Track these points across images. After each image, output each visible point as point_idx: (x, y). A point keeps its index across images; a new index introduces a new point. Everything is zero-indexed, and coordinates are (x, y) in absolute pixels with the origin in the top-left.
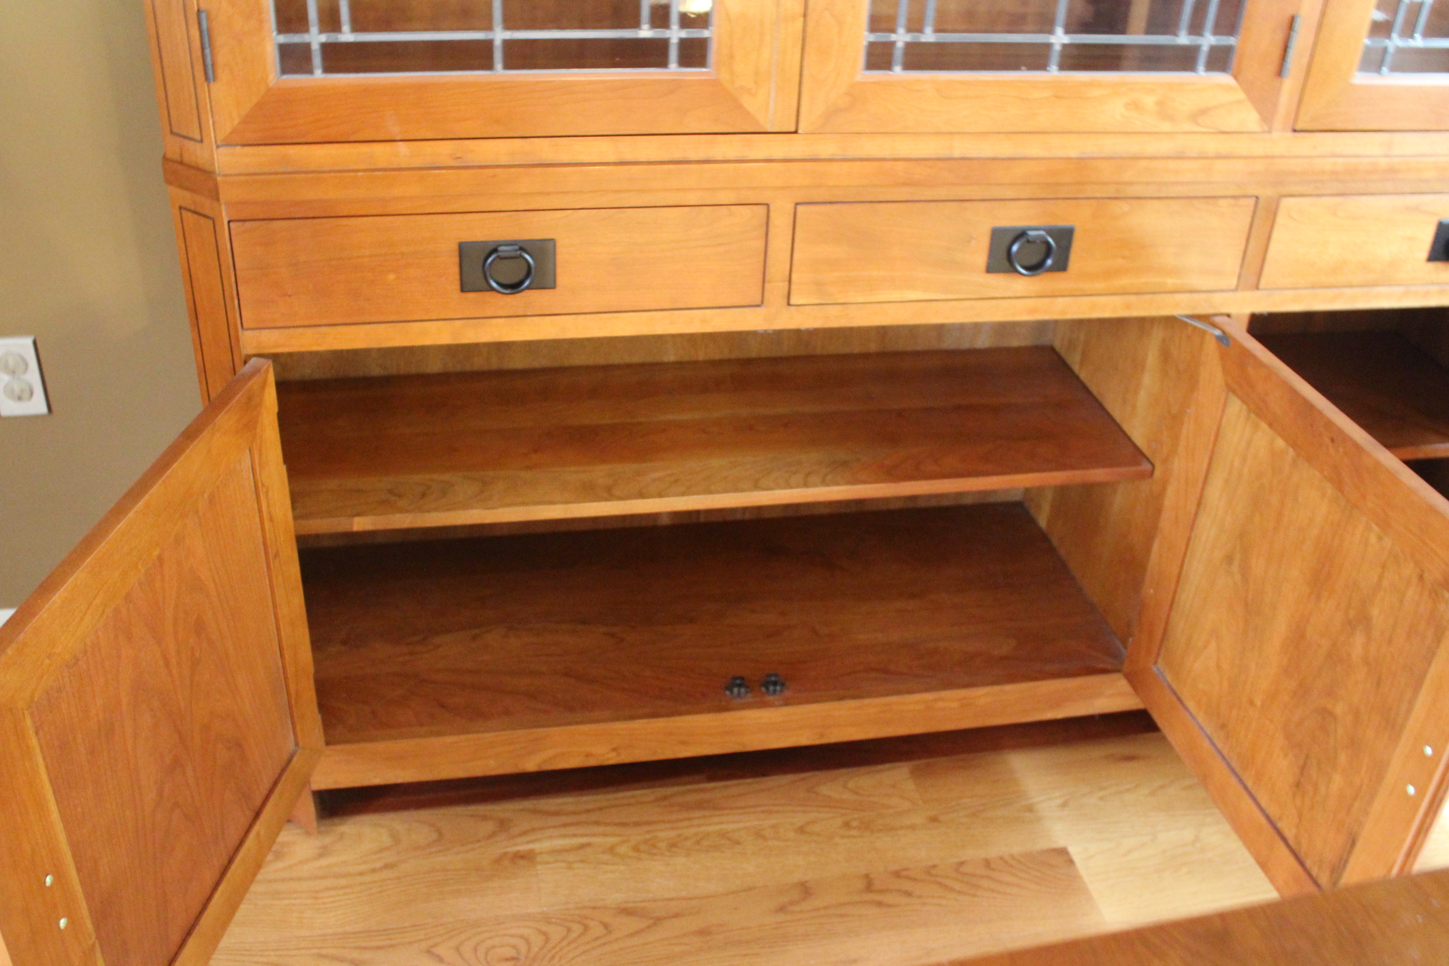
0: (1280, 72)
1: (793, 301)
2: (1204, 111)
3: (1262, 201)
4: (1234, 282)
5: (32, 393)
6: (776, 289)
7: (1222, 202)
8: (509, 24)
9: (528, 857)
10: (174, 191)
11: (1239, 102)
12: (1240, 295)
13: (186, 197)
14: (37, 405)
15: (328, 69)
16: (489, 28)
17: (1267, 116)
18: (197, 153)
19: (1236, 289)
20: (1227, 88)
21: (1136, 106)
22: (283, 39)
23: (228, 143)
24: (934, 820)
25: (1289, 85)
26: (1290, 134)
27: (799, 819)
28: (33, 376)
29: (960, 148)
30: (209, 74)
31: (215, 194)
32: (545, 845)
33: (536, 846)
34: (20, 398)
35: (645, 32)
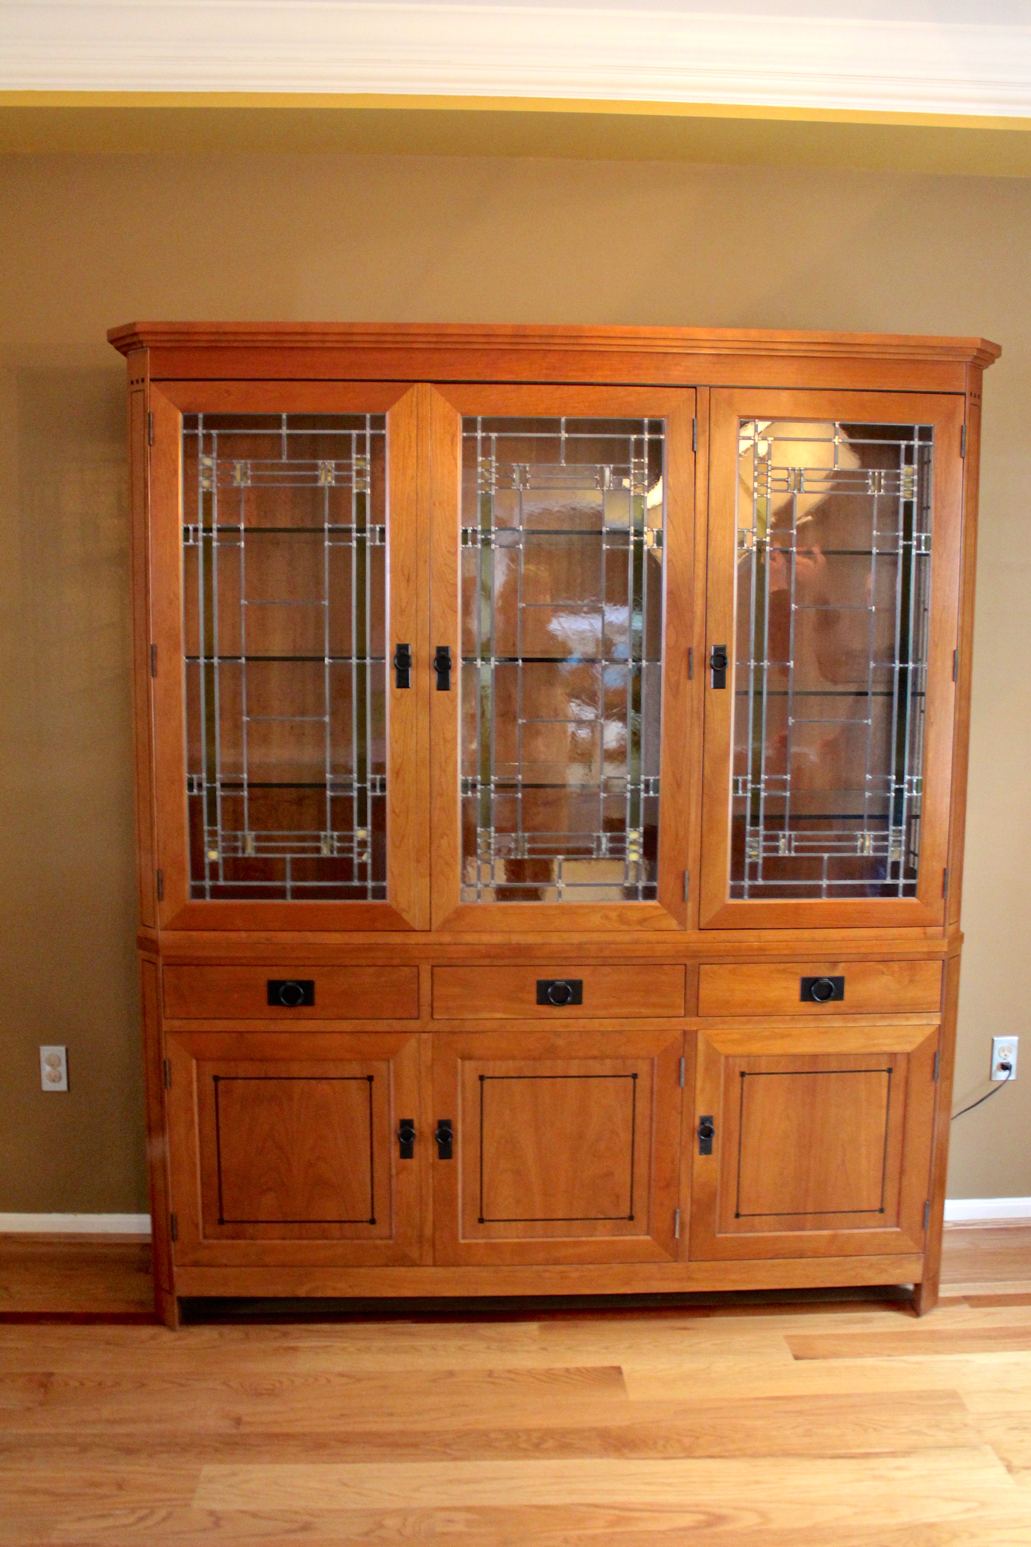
0: (683, 899)
1: (435, 1017)
2: (645, 920)
3: (689, 968)
4: (683, 1012)
5: (60, 1078)
6: (425, 1010)
7: (665, 967)
8: (294, 879)
9: (295, 1349)
10: (141, 952)
11: (664, 915)
12: (687, 1019)
13: (145, 954)
14: (62, 1086)
15: (212, 897)
16: (283, 879)
17: (682, 922)
18: (152, 934)
19: (685, 1016)
20: (656, 908)
21: (606, 917)
22: (193, 883)
23: (165, 929)
24: (544, 1349)
25: (691, 906)
26: (697, 931)
27: (460, 1343)
28: (63, 1069)
29: (515, 939)
30: (160, 896)
31: (157, 952)
32: (307, 1344)
33: (300, 1345)
34: (54, 1081)
35: (356, 883)
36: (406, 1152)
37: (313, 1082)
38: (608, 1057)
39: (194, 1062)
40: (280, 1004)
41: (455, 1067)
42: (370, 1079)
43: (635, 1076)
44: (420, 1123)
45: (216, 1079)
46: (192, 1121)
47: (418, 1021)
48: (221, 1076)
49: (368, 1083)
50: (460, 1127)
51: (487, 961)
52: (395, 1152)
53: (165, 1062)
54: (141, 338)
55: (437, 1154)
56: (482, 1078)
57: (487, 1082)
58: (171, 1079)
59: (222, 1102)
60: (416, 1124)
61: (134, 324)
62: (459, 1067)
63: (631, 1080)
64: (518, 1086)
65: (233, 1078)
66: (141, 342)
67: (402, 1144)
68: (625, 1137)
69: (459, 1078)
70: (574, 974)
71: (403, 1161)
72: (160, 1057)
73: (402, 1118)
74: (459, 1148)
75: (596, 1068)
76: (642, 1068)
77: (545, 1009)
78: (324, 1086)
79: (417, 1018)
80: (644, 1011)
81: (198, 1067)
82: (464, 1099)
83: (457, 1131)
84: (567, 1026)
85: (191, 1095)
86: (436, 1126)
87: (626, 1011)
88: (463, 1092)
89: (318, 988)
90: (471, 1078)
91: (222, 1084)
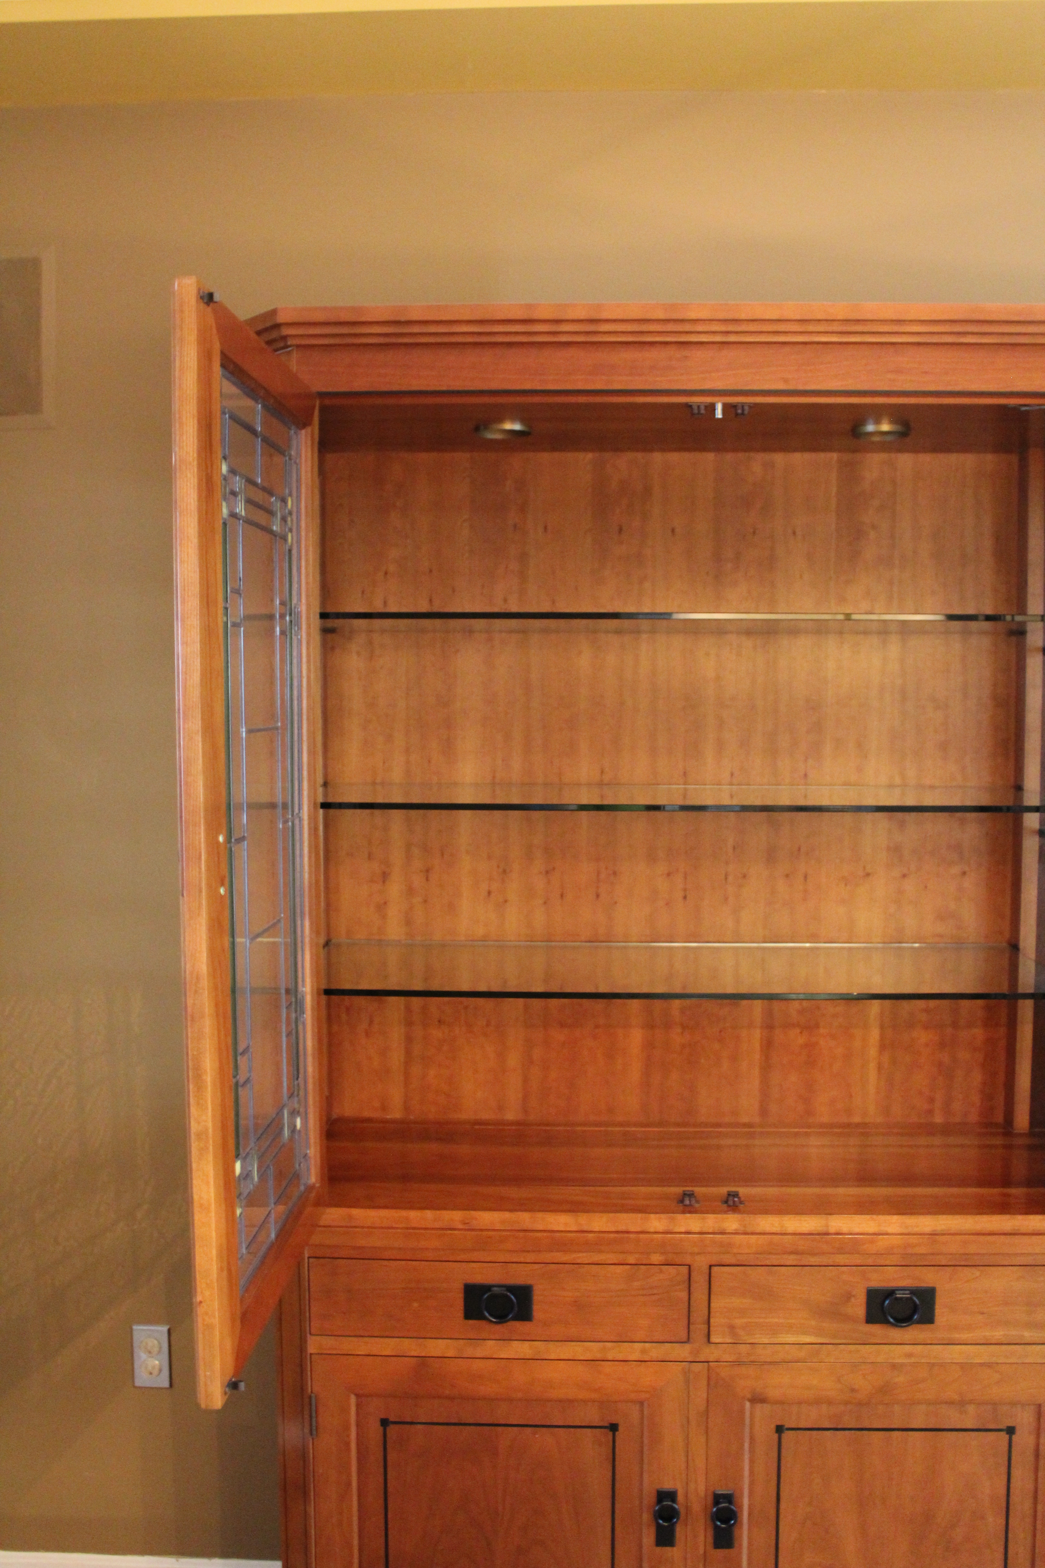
6: (699, 1330)
36: (665, 1538)
37: (529, 1430)
38: (971, 1402)
39: (353, 1399)
40: (482, 1318)
41: (742, 1411)
42: (614, 1428)
43: (1011, 1431)
44: (686, 1496)
45: (385, 1423)
46: (349, 1484)
47: (687, 1347)
48: (391, 1419)
49: (611, 1433)
50: (746, 1502)
51: (791, 1259)
52: (649, 1537)
53: (310, 1397)
54: (286, 331)
55: (710, 1540)
56: (780, 1429)
57: (787, 1436)
58: (317, 1422)
59: (392, 1456)
60: (680, 1497)
61: (274, 312)
62: (747, 1414)
63: (1004, 1436)
64: (834, 1442)
65: (412, 1423)
66: (284, 338)
67: (659, 1527)
68: (994, 1522)
69: (747, 1430)
70: (926, 1278)
71: (659, 1550)
72: (303, 1389)
73: (658, 1487)
74: (744, 1534)
75: (954, 1418)
76: (1024, 1420)
77: (877, 1330)
78: (545, 1438)
79: (688, 1341)
80: (1027, 1335)
81: (358, 1406)
82: (752, 1461)
83: (741, 1507)
84: (910, 1355)
85: (348, 1449)
86: (710, 1500)
87: (999, 1334)
88: (752, 1451)
89: (537, 1296)
90: (764, 1431)
91: (392, 1430)
